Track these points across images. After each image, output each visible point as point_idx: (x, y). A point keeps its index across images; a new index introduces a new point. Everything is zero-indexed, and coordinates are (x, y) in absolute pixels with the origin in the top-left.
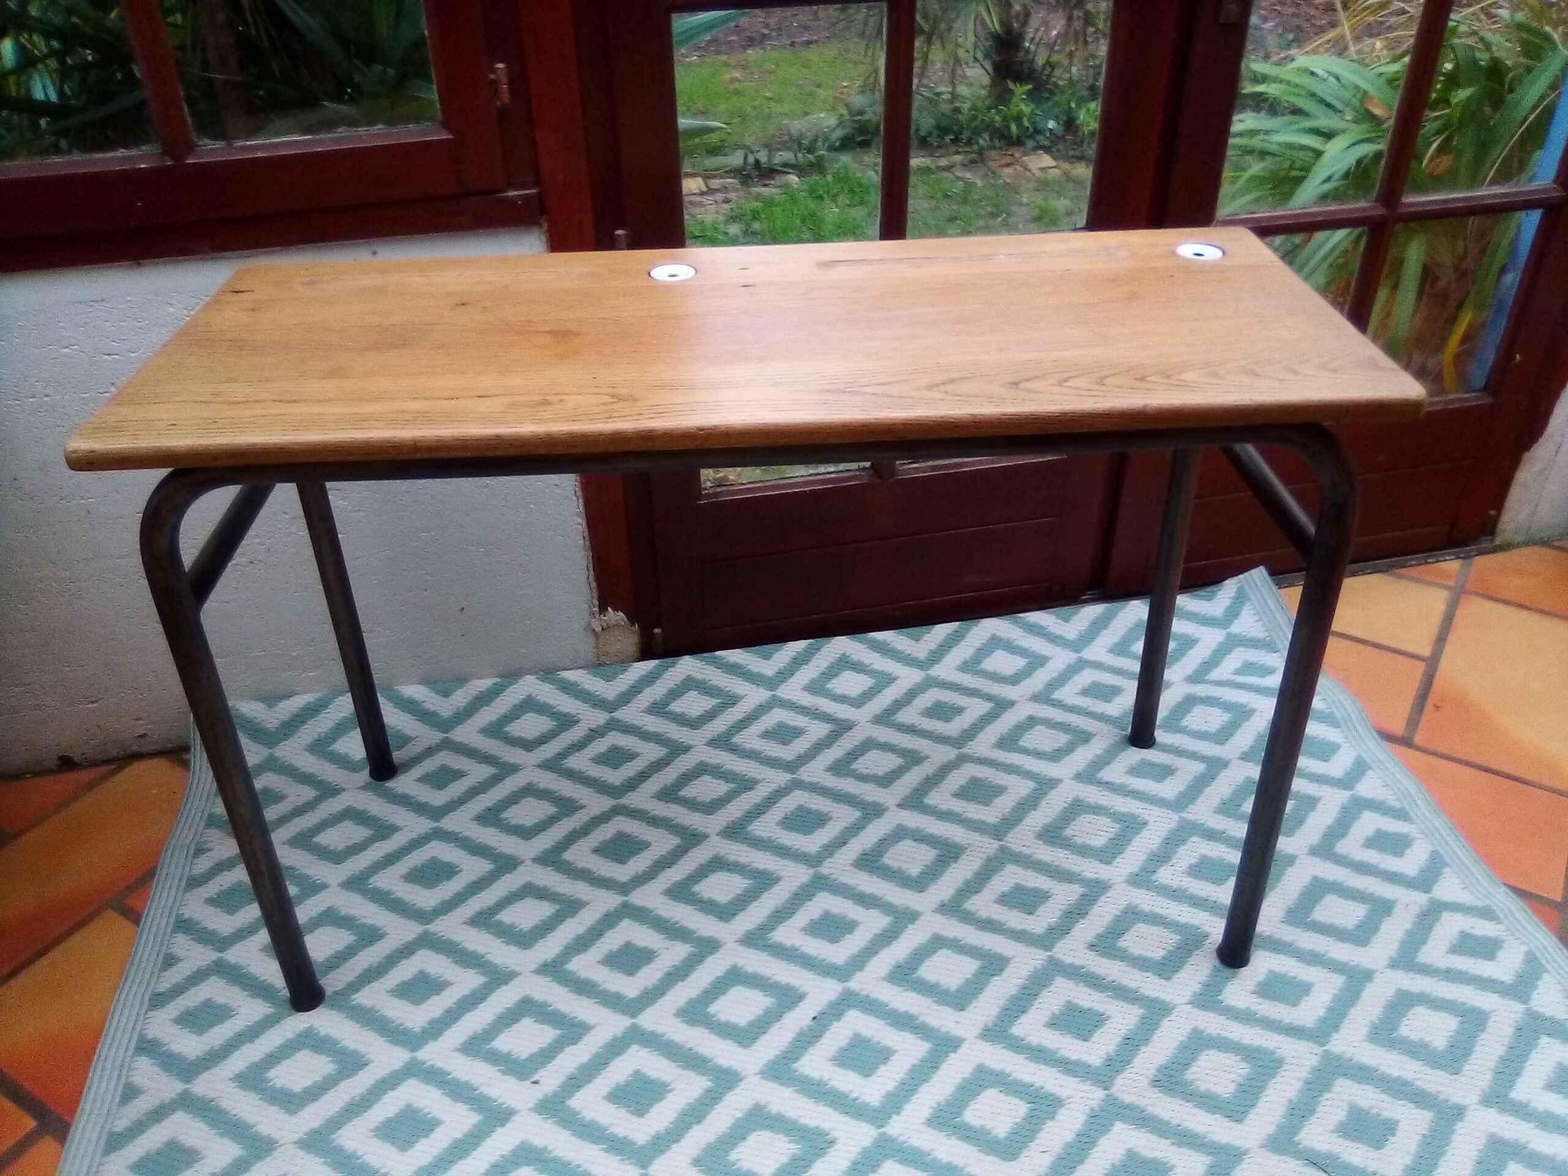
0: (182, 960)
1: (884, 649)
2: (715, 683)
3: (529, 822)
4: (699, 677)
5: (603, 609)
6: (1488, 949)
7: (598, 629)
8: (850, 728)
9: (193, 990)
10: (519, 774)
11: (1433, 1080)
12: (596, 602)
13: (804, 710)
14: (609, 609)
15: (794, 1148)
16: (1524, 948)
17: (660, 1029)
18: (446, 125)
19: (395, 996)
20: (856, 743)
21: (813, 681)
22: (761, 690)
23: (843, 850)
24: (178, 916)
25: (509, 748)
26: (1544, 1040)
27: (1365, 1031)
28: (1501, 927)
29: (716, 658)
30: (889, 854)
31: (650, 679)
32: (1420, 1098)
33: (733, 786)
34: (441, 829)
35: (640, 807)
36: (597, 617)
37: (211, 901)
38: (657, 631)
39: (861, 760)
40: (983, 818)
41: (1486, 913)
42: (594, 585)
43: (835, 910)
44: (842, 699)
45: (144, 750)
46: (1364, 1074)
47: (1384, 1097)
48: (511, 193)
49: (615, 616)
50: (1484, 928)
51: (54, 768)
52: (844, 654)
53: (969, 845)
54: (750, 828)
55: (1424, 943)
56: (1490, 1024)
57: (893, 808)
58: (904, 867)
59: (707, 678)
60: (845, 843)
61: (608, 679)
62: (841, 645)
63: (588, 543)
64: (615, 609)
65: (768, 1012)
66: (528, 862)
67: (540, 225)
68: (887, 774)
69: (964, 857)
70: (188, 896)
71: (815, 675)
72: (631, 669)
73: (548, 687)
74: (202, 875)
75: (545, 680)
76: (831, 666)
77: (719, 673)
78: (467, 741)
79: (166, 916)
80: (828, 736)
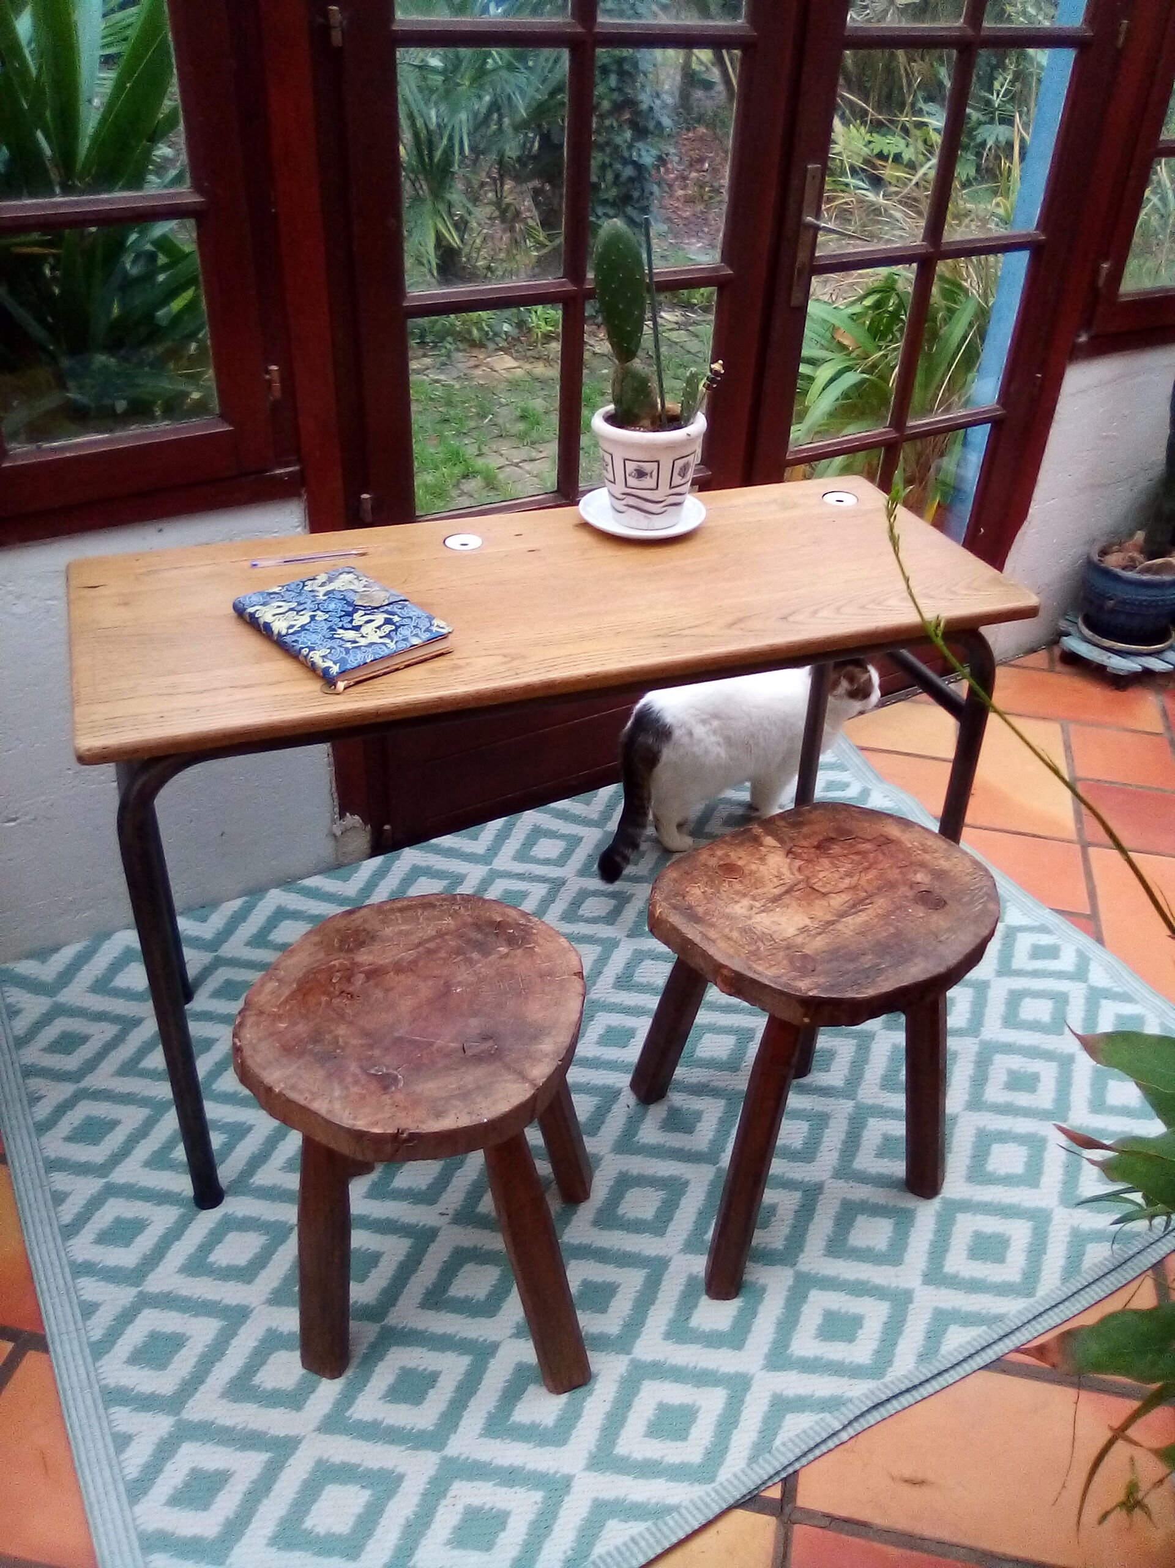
0: (70, 1193)
1: (564, 815)
2: (438, 867)
4: (424, 864)
5: (342, 815)
6: (1052, 952)
7: (338, 833)
8: (564, 883)
11: (1049, 1042)
12: (337, 810)
13: (520, 877)
14: (348, 814)
15: (661, 1194)
16: (1074, 947)
18: (224, 416)
20: (573, 895)
21: (518, 851)
22: (479, 866)
23: (602, 978)
24: (43, 1159)
26: (1104, 1002)
27: (999, 1022)
28: (1055, 937)
29: (433, 845)
31: (380, 874)
32: (1047, 1055)
36: (338, 823)
38: (386, 827)
39: (583, 906)
41: (1043, 929)
42: (336, 795)
44: (546, 862)
46: (1009, 1049)
47: (1024, 1059)
48: (278, 472)
49: (353, 820)
50: (1045, 940)
52: (535, 825)
55: (1012, 956)
56: (1071, 999)
57: (624, 939)
58: (652, 980)
59: (430, 863)
60: (600, 973)
61: (346, 879)
62: (530, 818)
63: (332, 759)
64: (353, 813)
67: (299, 496)
68: (608, 914)
71: (518, 846)
72: (362, 867)
73: (293, 896)
74: (47, 1120)
75: (289, 890)
76: (528, 837)
77: (438, 858)
78: (238, 955)
79: (32, 1160)
80: (549, 893)
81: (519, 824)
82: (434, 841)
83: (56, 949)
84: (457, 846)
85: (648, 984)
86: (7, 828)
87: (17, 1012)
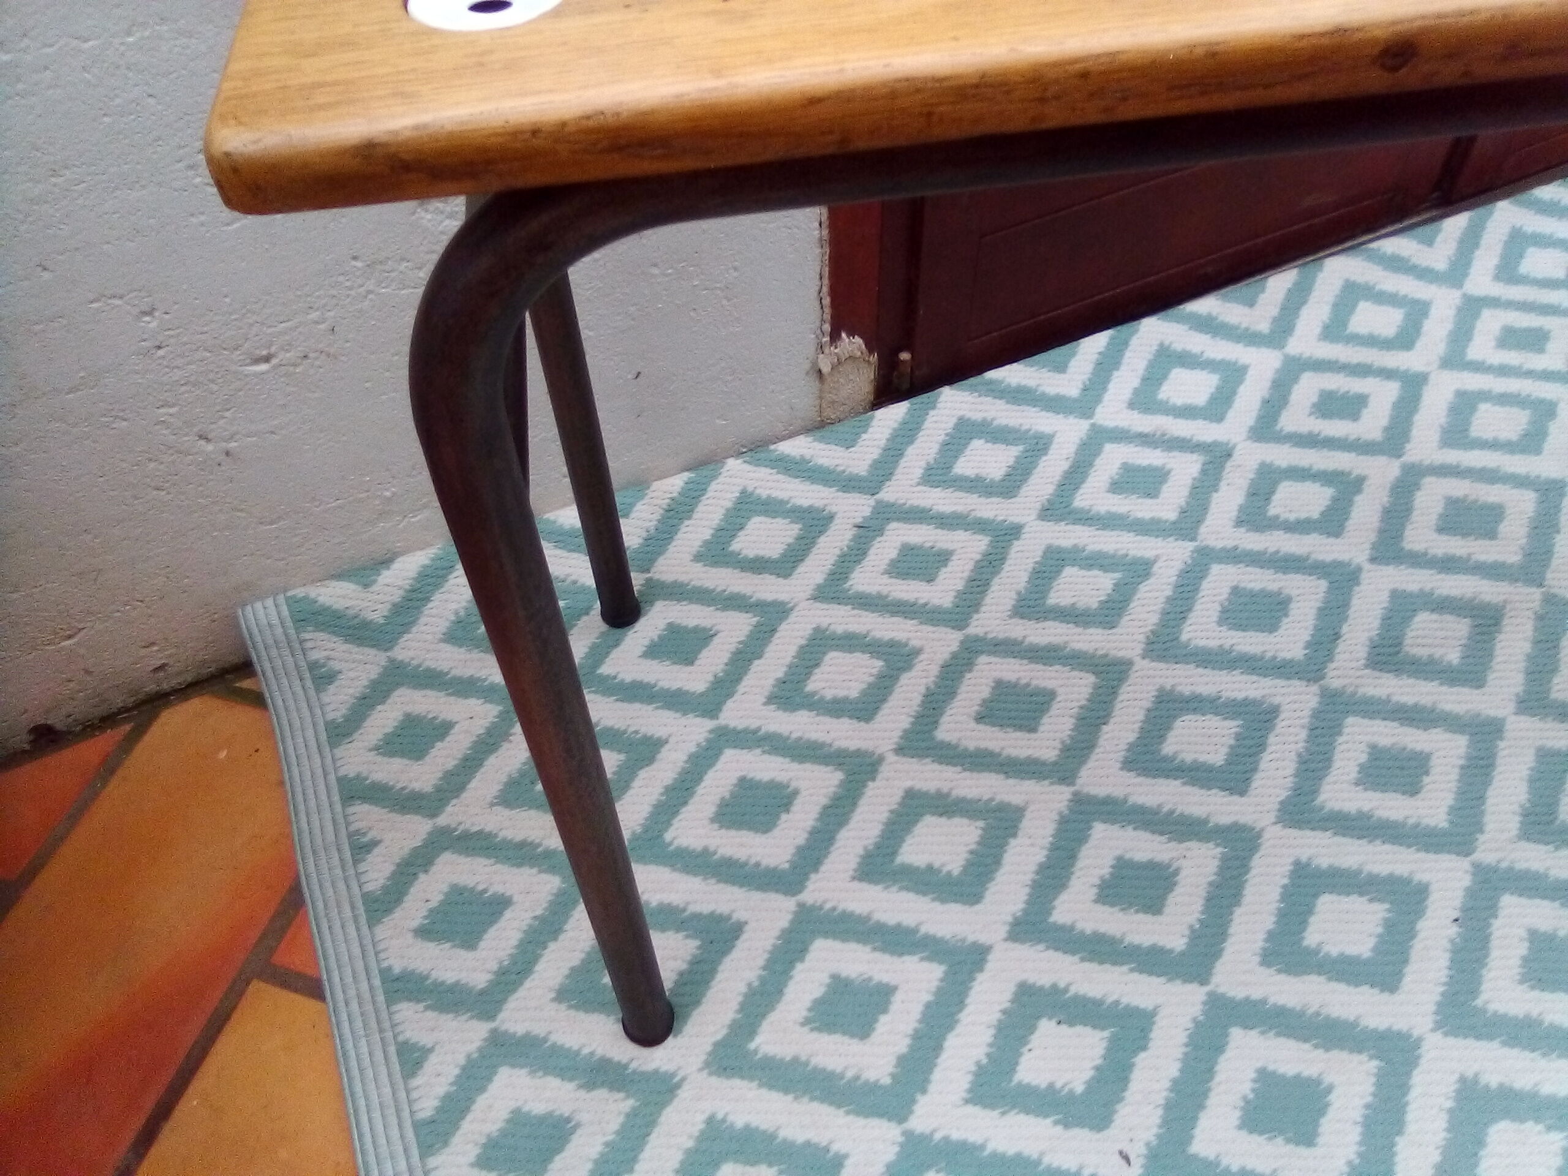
0: (431, 1050)
1: (1208, 326)
2: (1003, 421)
3: (853, 690)
4: (976, 416)
5: (835, 337)
7: (826, 369)
8: (1229, 455)
9: (481, 1102)
10: (793, 617)
12: (827, 327)
13: (1146, 440)
14: (844, 335)
17: (1256, 994)
19: (819, 1029)
20: (1252, 476)
21: (1136, 392)
22: (1072, 420)
24: (382, 972)
25: (756, 579)
29: (991, 382)
30: (1408, 641)
31: (906, 434)
33: (1118, 575)
34: (726, 727)
35: (1001, 636)
36: (827, 351)
37: (424, 933)
38: (905, 356)
39: (1274, 500)
40: (1500, 558)
42: (827, 301)
43: (1384, 741)
44: (1187, 412)
45: (165, 686)
49: (852, 344)
51: (27, 747)
52: (1162, 344)
53: (1505, 601)
54: (1184, 637)
57: (1367, 566)
58: (1438, 653)
59: (989, 416)
60: (1337, 636)
61: (849, 444)
64: (851, 334)
65: (1390, 926)
66: (891, 758)
68: (1322, 514)
69: (1505, 621)
70: (381, 931)
71: (1136, 383)
72: (875, 423)
73: (764, 472)
74: (385, 889)
75: (757, 463)
76: (1151, 365)
77: (1000, 404)
78: (683, 578)
79: (362, 976)
80: (1204, 472)
81: (1134, 341)
82: (992, 374)
83: (386, 562)
84: (1031, 383)
85: (1432, 661)
86: (256, 375)
87: (331, 677)
